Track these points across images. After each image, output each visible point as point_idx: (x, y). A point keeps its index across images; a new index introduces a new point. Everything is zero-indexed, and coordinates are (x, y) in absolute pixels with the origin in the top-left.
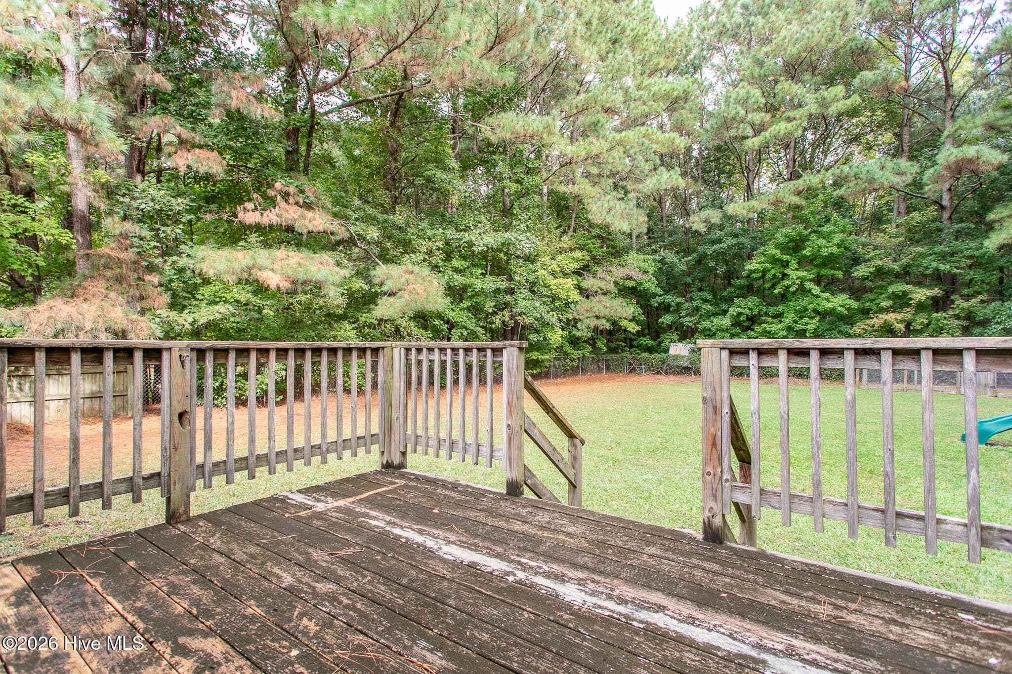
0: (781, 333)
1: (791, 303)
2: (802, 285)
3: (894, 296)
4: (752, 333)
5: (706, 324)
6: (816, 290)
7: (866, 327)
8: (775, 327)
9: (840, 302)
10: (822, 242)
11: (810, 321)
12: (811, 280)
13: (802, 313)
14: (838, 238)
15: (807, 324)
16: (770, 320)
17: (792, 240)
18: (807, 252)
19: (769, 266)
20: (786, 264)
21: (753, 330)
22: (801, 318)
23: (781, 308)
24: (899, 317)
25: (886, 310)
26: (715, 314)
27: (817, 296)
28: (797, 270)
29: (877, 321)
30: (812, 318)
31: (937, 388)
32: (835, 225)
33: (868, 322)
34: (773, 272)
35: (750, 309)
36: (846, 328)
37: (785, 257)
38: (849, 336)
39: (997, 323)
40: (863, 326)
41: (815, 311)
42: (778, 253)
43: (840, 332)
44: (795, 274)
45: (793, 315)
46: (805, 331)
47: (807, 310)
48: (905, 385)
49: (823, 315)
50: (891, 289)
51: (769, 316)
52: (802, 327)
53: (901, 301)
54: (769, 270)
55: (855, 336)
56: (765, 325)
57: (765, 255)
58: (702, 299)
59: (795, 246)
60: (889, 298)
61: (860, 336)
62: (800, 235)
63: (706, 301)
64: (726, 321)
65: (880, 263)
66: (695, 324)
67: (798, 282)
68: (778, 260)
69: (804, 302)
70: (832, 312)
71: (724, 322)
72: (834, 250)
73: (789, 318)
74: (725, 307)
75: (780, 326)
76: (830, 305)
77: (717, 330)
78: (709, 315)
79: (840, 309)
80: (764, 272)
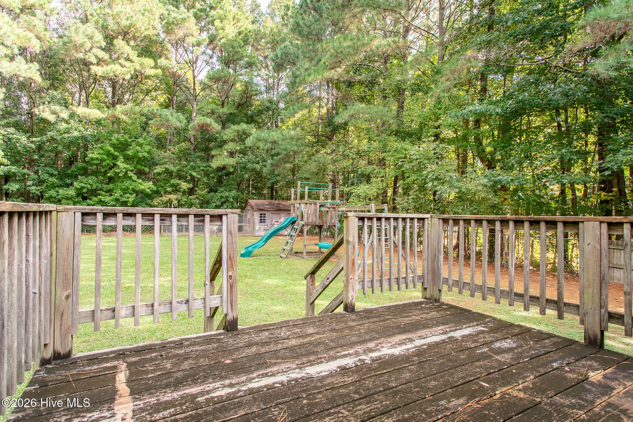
0: (112, 203)
1: (118, 184)
2: (126, 173)
3: (173, 186)
4: (91, 202)
5: (53, 193)
6: (135, 177)
7: (159, 202)
8: (107, 199)
9: (147, 186)
10: (138, 148)
11: (130, 196)
12: (132, 171)
13: (125, 191)
14: (147, 148)
15: (128, 198)
16: (103, 193)
17: (121, 143)
18: (130, 153)
19: (105, 157)
20: (115, 158)
21: (91, 200)
22: (125, 193)
23: (111, 186)
24: (175, 197)
25: (170, 193)
26: (61, 186)
27: (134, 181)
28: (123, 163)
29: (165, 198)
30: (131, 194)
31: (197, 233)
32: (144, 139)
33: (160, 198)
34: (108, 162)
35: (90, 184)
36: (149, 201)
37: (116, 153)
38: (151, 206)
39: (213, 203)
40: (158, 201)
41: (133, 190)
42: (112, 150)
43: (146, 204)
44: (122, 165)
45: (120, 191)
46: (127, 202)
47: (128, 189)
48: (184, 233)
49: (137, 192)
50: (172, 181)
51: (103, 191)
52: (125, 199)
53: (176, 189)
54: (105, 160)
55: (154, 206)
56: (100, 197)
57: (102, 149)
58: (48, 173)
59: (123, 147)
60: (171, 186)
61: (156, 206)
62: (126, 141)
63: (52, 175)
64: (71, 192)
65: (168, 167)
66: (41, 192)
67: (124, 170)
68: (112, 154)
69: (127, 183)
70: (142, 192)
71: (70, 193)
72: (146, 155)
73: (118, 194)
74: (69, 181)
75: (110, 198)
76: (143, 187)
77: (63, 198)
78: (54, 186)
79: (148, 190)
80: (102, 160)
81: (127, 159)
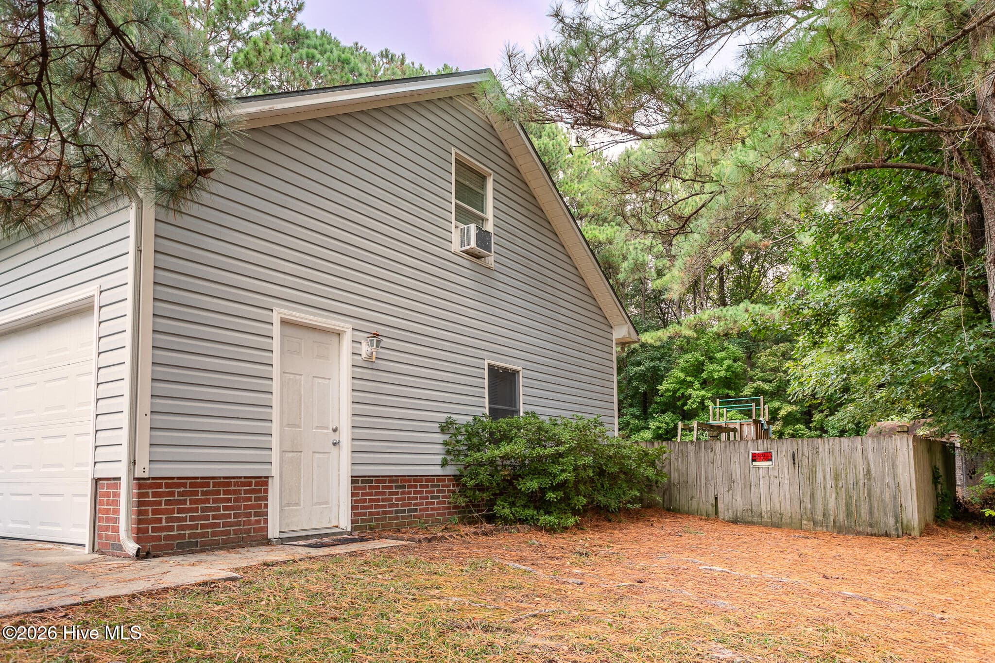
81: (704, 384)
